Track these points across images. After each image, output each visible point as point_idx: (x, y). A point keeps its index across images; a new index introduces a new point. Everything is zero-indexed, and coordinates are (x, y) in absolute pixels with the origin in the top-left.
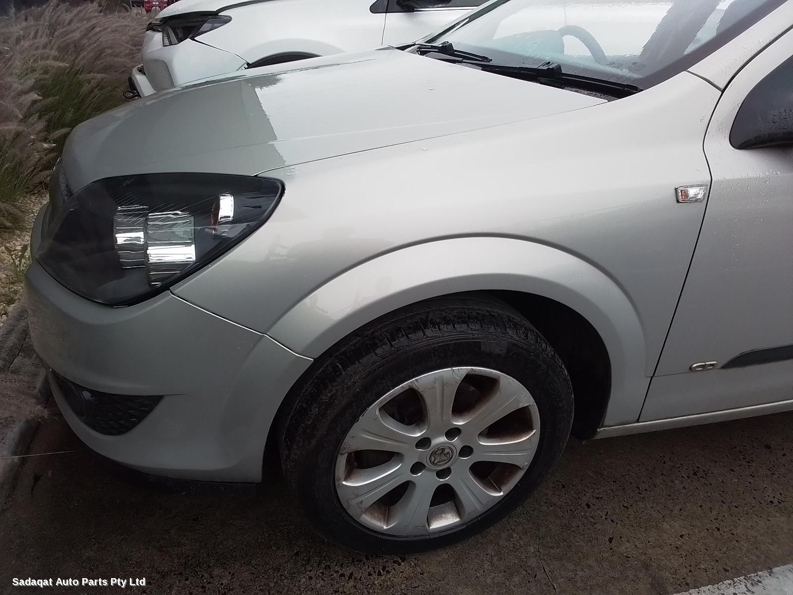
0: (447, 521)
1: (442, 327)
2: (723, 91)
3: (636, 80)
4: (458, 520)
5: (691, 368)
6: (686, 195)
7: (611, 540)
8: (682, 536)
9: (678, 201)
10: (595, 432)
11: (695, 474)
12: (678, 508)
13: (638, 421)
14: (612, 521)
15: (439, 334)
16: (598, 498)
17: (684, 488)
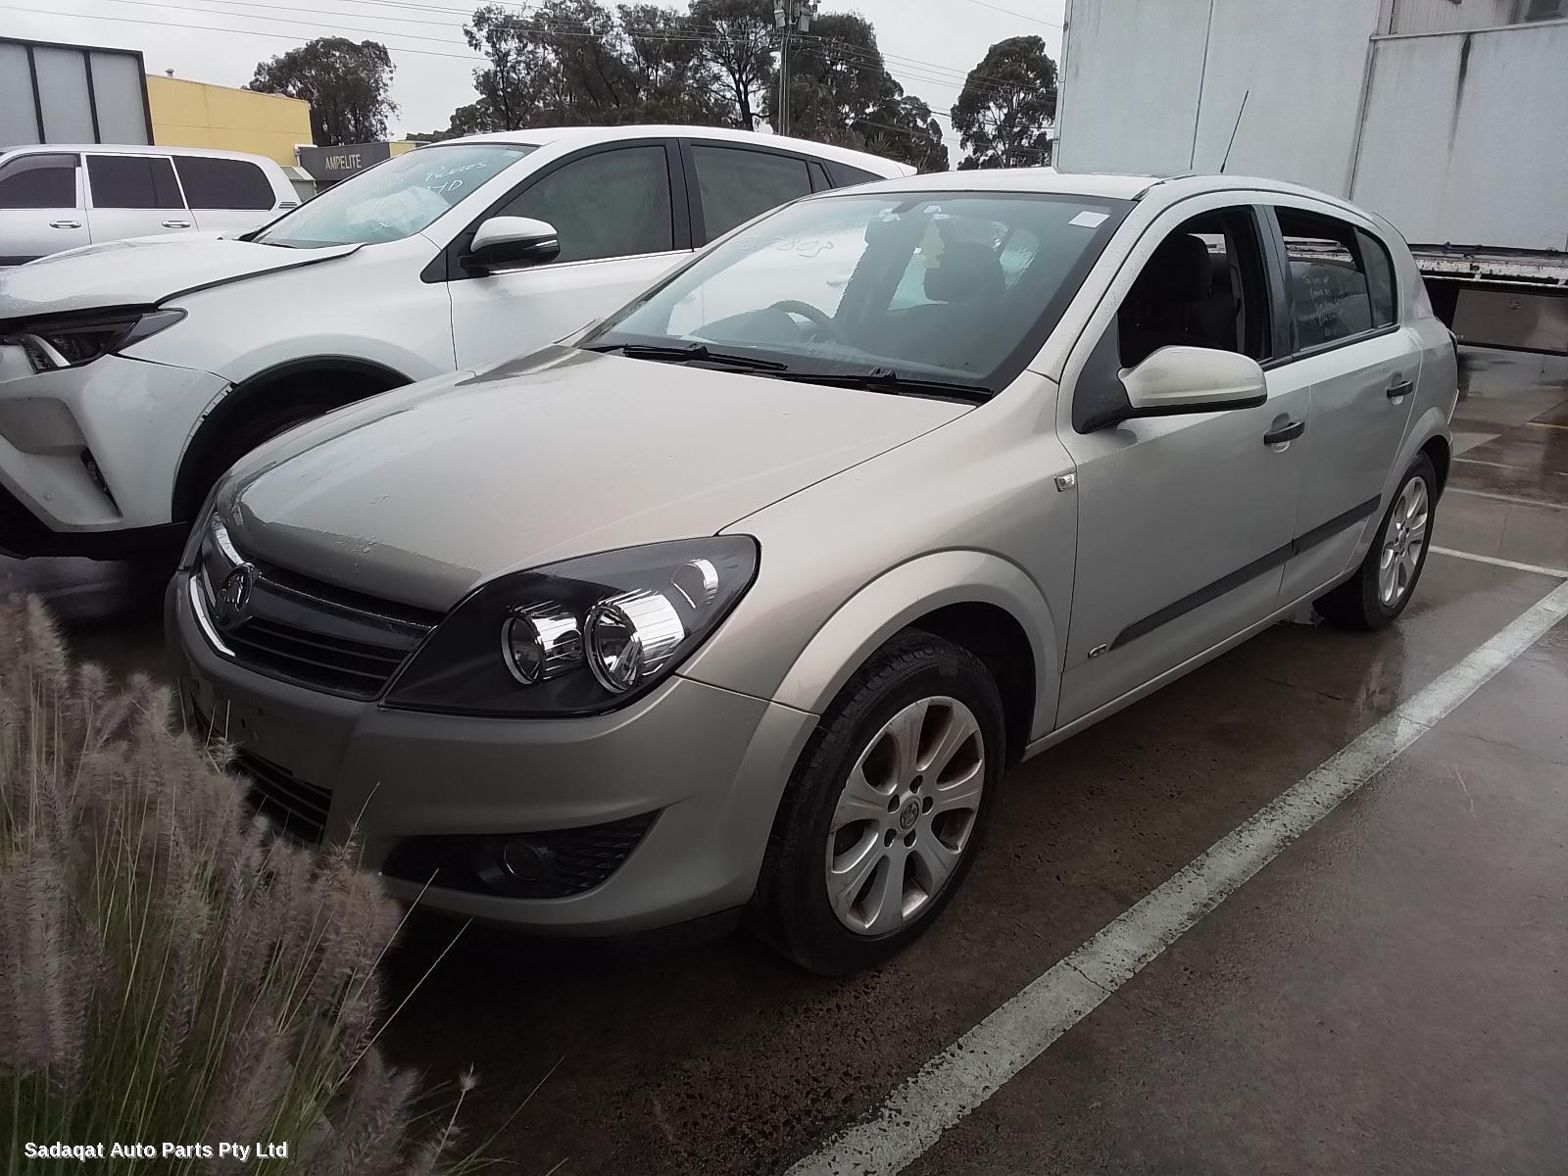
0: (917, 902)
1: (904, 658)
2: (1059, 384)
3: (980, 381)
4: (926, 897)
5: (1089, 655)
6: (1063, 483)
7: (1058, 878)
8: (1115, 851)
9: (1059, 490)
10: (1023, 752)
11: (1092, 793)
12: (1096, 829)
13: (1055, 730)
14: (1049, 861)
15: (904, 665)
16: (1022, 846)
17: (1090, 809)
